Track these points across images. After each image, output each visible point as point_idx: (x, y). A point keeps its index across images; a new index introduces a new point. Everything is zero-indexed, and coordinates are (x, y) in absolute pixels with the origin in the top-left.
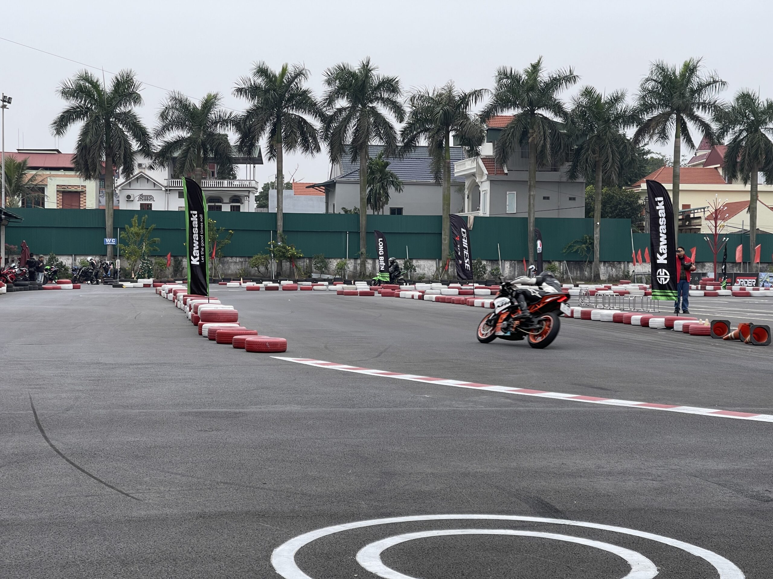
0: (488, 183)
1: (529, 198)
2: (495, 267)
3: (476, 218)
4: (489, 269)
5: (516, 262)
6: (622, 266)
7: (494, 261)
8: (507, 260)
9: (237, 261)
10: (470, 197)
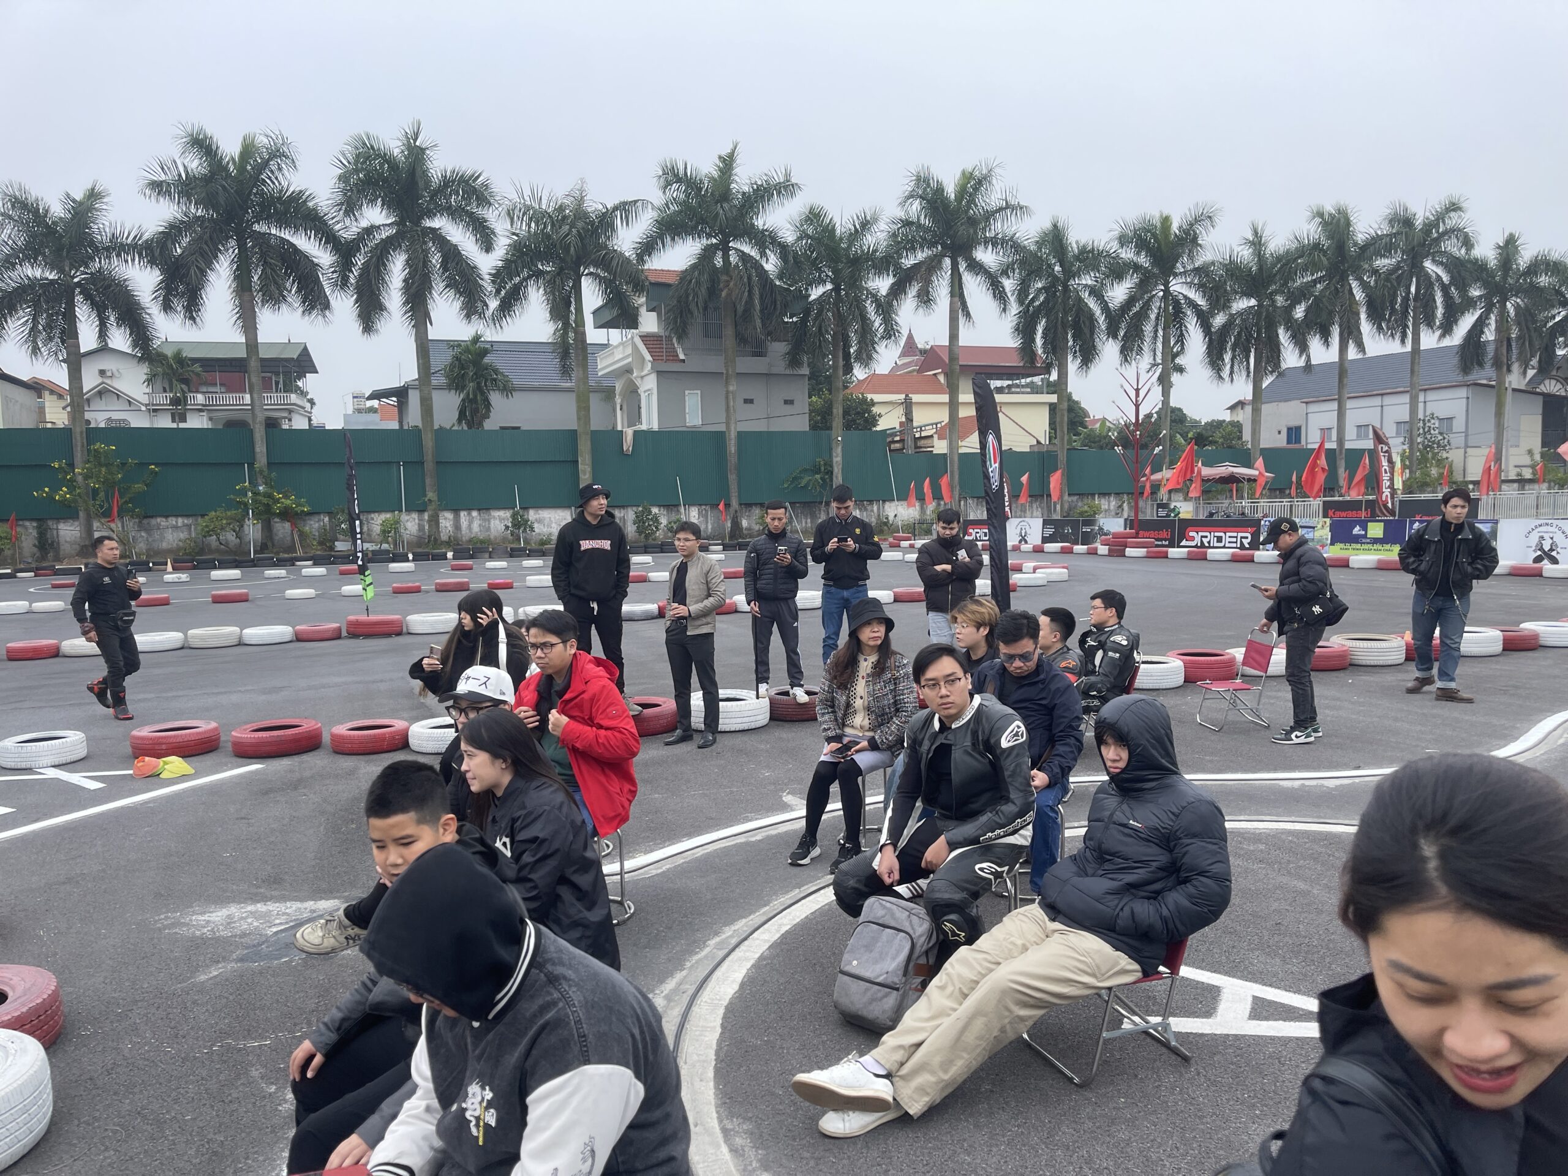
0: (653, 378)
1: (727, 398)
2: (674, 517)
3: (636, 433)
4: (664, 521)
5: (708, 507)
6: (875, 508)
7: (671, 506)
8: (694, 505)
9: (180, 524)
10: (625, 407)
